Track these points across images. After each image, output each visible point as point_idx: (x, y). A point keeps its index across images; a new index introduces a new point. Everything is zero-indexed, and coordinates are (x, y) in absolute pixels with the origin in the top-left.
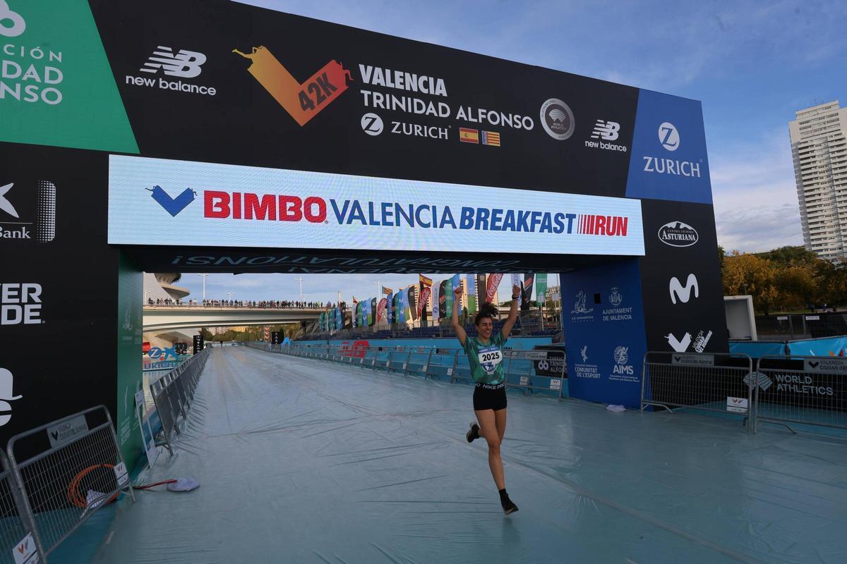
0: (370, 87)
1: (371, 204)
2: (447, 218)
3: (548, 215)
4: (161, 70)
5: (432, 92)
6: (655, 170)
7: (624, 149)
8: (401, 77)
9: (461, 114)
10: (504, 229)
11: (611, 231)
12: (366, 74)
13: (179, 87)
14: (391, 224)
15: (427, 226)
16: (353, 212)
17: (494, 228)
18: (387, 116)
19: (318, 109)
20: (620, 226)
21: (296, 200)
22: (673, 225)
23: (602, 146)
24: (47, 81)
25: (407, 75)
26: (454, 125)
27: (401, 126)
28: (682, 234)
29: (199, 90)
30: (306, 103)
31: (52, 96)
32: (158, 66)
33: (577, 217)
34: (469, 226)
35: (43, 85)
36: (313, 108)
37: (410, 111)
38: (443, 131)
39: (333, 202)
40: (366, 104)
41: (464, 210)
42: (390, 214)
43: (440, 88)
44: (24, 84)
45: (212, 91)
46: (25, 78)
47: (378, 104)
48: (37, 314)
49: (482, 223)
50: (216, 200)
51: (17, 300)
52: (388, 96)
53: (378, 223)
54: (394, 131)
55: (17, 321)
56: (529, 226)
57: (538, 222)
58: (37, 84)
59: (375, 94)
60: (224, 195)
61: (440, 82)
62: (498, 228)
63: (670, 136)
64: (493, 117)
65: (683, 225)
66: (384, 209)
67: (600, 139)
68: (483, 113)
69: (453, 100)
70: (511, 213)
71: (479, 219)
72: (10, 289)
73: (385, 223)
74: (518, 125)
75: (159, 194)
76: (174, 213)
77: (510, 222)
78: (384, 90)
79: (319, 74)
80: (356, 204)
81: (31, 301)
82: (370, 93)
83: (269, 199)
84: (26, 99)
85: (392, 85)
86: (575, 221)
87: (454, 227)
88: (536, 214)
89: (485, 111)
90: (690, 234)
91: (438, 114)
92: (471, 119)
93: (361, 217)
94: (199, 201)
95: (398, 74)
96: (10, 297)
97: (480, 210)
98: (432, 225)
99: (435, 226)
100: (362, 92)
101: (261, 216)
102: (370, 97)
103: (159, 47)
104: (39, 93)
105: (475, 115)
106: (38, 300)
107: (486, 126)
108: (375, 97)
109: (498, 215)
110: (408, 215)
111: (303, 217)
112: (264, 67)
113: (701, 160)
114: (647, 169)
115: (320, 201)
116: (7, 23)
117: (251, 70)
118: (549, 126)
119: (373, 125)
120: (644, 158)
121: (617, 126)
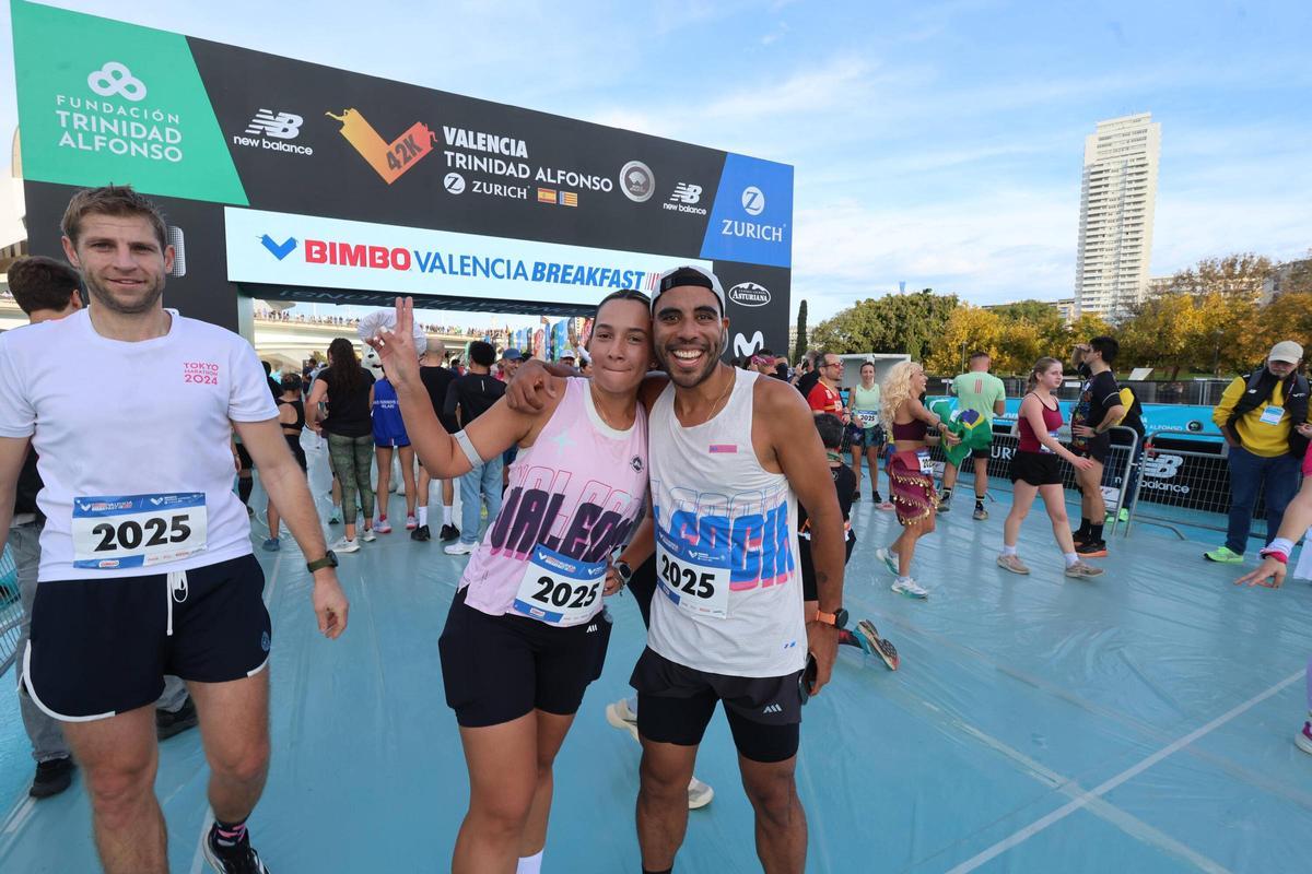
0: (454, 148)
1: (451, 256)
2: (520, 271)
3: (617, 272)
4: (263, 131)
5: (513, 154)
6: (734, 233)
7: (704, 212)
8: (483, 139)
9: (540, 175)
10: (574, 282)
12: (449, 135)
13: (280, 147)
14: (469, 274)
15: (502, 277)
16: (434, 262)
17: (563, 281)
18: (470, 176)
19: (405, 168)
21: (385, 251)
22: (745, 285)
23: (681, 209)
24: (168, 140)
25: (490, 137)
26: (533, 185)
27: (482, 186)
28: (753, 294)
29: (297, 150)
30: (394, 164)
31: (174, 154)
32: (261, 128)
33: (646, 275)
34: (541, 279)
35: (165, 145)
36: (399, 167)
37: (491, 171)
38: (522, 191)
39: (417, 253)
40: (449, 164)
41: (537, 264)
42: (469, 265)
43: (521, 150)
44: (150, 143)
45: (309, 151)
46: (150, 138)
47: (460, 164)
49: (553, 277)
50: (315, 248)
52: (470, 157)
53: (457, 273)
54: (475, 190)
56: (598, 282)
57: (607, 277)
58: (161, 144)
59: (458, 155)
60: (321, 244)
61: (522, 144)
62: (568, 282)
63: (754, 200)
64: (572, 179)
65: (756, 286)
66: (462, 261)
67: (679, 202)
68: (562, 175)
69: (534, 162)
70: (581, 269)
71: (550, 273)
73: (463, 273)
74: (596, 186)
75: (267, 241)
76: (280, 257)
77: (579, 276)
78: (466, 151)
79: (405, 136)
80: (437, 256)
82: (453, 154)
83: (361, 249)
84: (153, 156)
85: (474, 147)
86: (643, 279)
87: (527, 279)
88: (604, 271)
89: (564, 173)
90: (762, 295)
91: (518, 175)
92: (550, 180)
93: (442, 267)
94: (301, 248)
95: (481, 136)
97: (551, 265)
98: (505, 276)
99: (509, 277)
100: (446, 153)
101: (353, 263)
102: (453, 158)
103: (261, 110)
104: (162, 151)
105: (554, 176)
107: (564, 187)
108: (457, 159)
109: (569, 271)
110: (484, 267)
111: (390, 266)
112: (355, 128)
113: (785, 225)
114: (725, 232)
115: (405, 252)
116: (131, 88)
117: (343, 131)
118: (628, 188)
119: (455, 184)
120: (724, 221)
121: (699, 189)
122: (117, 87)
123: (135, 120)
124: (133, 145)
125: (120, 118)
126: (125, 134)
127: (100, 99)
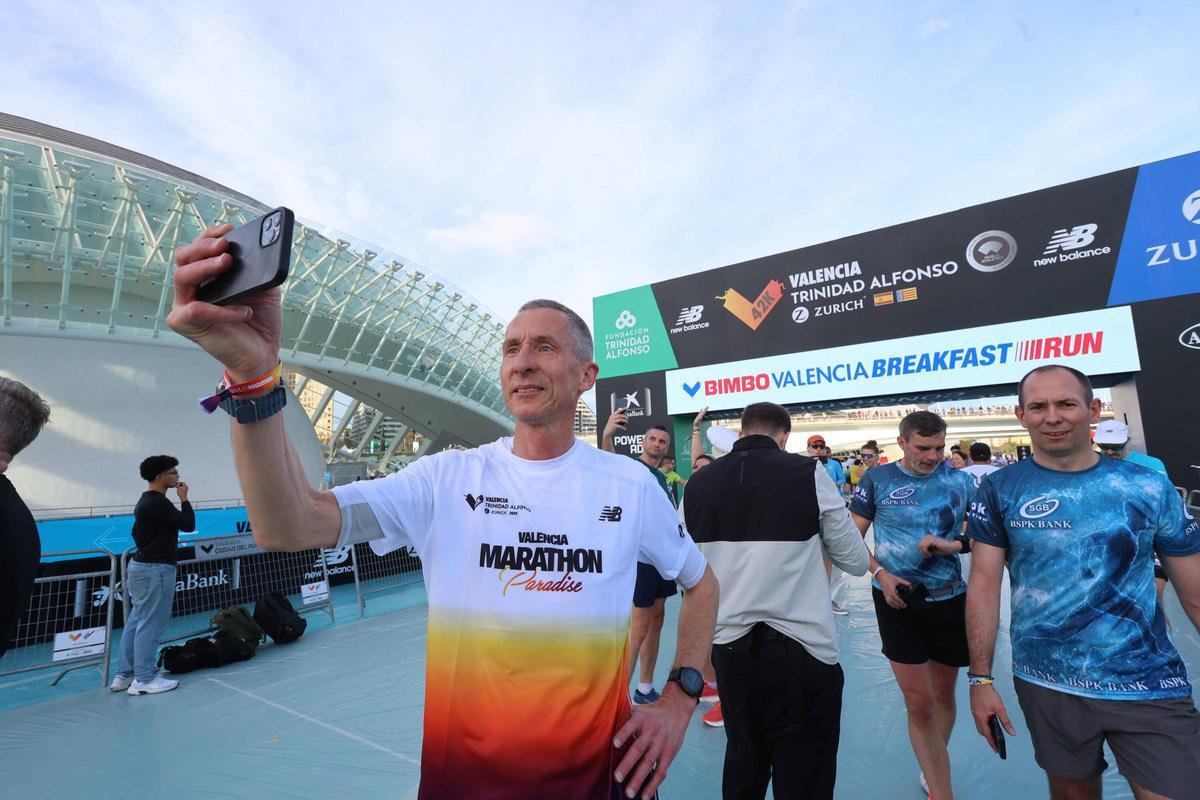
0: (799, 289)
1: (799, 372)
2: (861, 370)
3: (972, 351)
4: (684, 322)
5: (847, 275)
6: (1173, 259)
7: (1106, 250)
9: (875, 283)
10: (918, 370)
11: (1071, 350)
12: (794, 281)
13: (693, 327)
14: (814, 383)
15: (844, 379)
16: (786, 378)
17: (906, 371)
18: (810, 306)
19: (764, 316)
20: (1092, 343)
21: (751, 378)
23: (1064, 258)
24: (644, 342)
25: (826, 270)
26: (869, 294)
27: (822, 310)
29: (701, 326)
30: (756, 314)
31: (646, 349)
32: (683, 320)
33: (1015, 345)
34: (882, 374)
35: (643, 345)
36: (761, 316)
37: (829, 295)
39: (773, 375)
40: (796, 302)
41: (876, 362)
42: (813, 376)
43: (855, 268)
44: (637, 346)
45: (707, 325)
46: (637, 344)
49: (894, 370)
50: (710, 386)
52: (811, 291)
53: (804, 384)
54: (817, 315)
56: (948, 364)
57: (960, 358)
58: (641, 345)
59: (802, 293)
60: (714, 382)
61: (855, 264)
62: (912, 371)
64: (909, 276)
66: (808, 373)
67: (1060, 250)
68: (897, 276)
69: (866, 276)
70: (925, 356)
71: (891, 367)
72: (639, 438)
73: (809, 383)
74: (938, 273)
75: (686, 387)
76: (692, 396)
77: (924, 364)
79: (763, 293)
80: (789, 373)
83: (736, 380)
84: (638, 353)
85: (814, 282)
86: (1011, 352)
87: (867, 376)
88: (954, 353)
89: (899, 273)
92: (885, 285)
93: (792, 381)
94: (703, 388)
95: (818, 272)
96: (639, 441)
97: (891, 360)
98: (846, 378)
99: (849, 378)
101: (732, 391)
102: (798, 296)
103: (683, 310)
104: (642, 349)
105: (890, 279)
107: (901, 285)
109: (911, 361)
110: (827, 375)
111: (756, 387)
112: (733, 301)
114: (1153, 262)
115: (766, 376)
116: (630, 322)
117: (725, 306)
118: (980, 262)
119: (801, 315)
120: (1149, 250)
121: (1093, 227)
122: (626, 322)
123: (632, 337)
124: (631, 350)
125: (625, 337)
126: (628, 346)
127: (619, 331)
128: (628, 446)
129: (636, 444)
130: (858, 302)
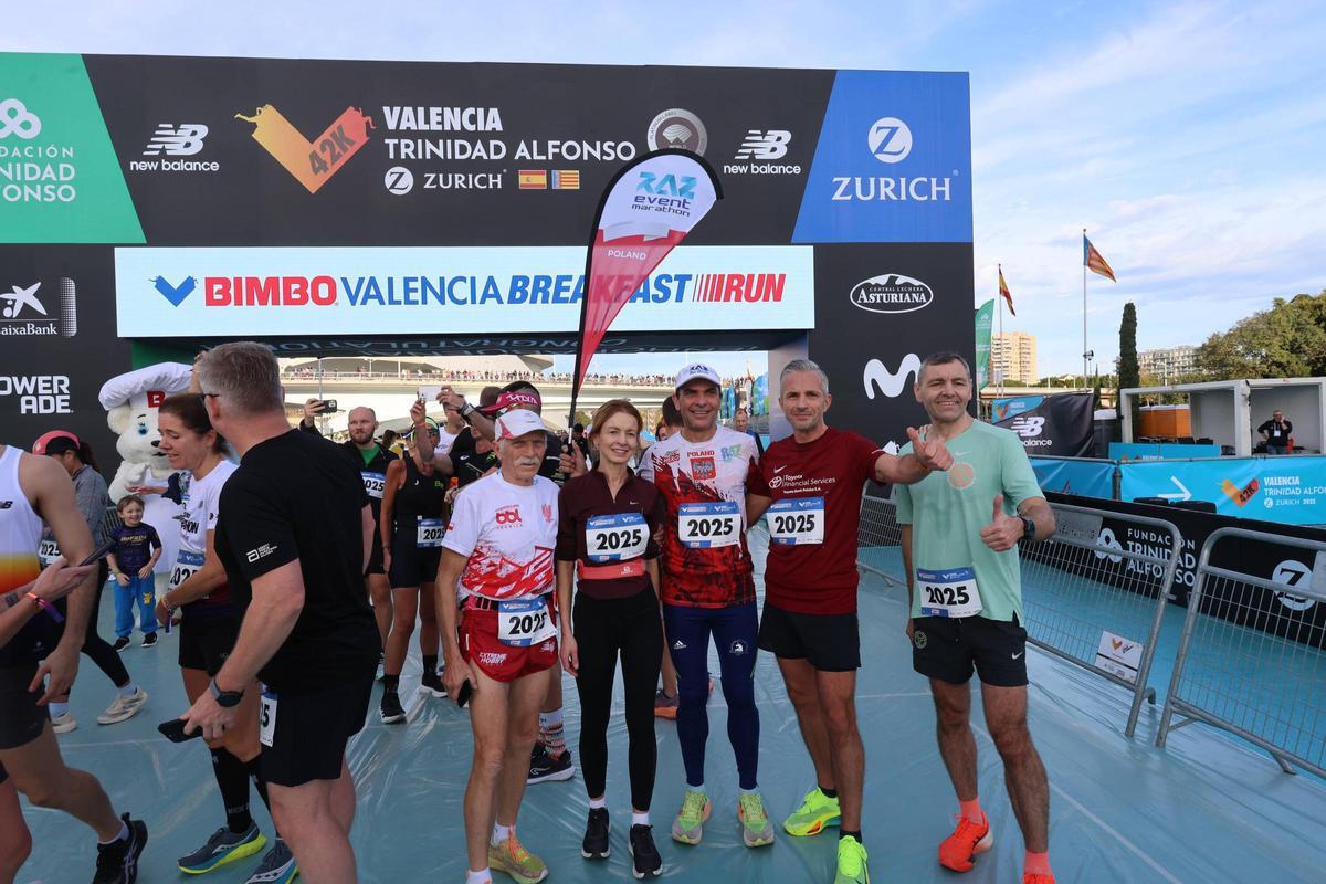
0: (398, 134)
1: (390, 281)
2: (491, 292)
4: (163, 151)
5: (481, 128)
6: (855, 197)
7: (797, 170)
8: (438, 114)
9: (522, 151)
11: (753, 294)
12: (391, 118)
13: (182, 165)
14: (416, 302)
15: (464, 302)
16: (368, 290)
17: (557, 300)
18: (418, 167)
19: (333, 170)
20: (772, 287)
21: (302, 281)
22: (883, 280)
23: (755, 170)
24: (62, 179)
25: (447, 110)
26: (511, 167)
27: (436, 179)
28: (898, 293)
29: (202, 167)
30: (317, 163)
31: (66, 193)
32: (160, 146)
33: (694, 278)
34: (522, 300)
35: (59, 183)
36: (326, 169)
37: (449, 157)
39: (344, 280)
40: (392, 156)
41: (515, 279)
42: (415, 290)
43: (493, 120)
44: (43, 184)
45: (215, 167)
46: (43, 179)
47: (406, 154)
48: (67, 404)
49: (540, 295)
50: (217, 287)
51: (50, 392)
52: (420, 142)
53: (399, 303)
54: (427, 186)
55: (51, 410)
57: (626, 288)
58: (53, 183)
59: (403, 142)
60: (224, 282)
61: (494, 112)
62: (565, 300)
63: (892, 138)
64: (571, 150)
65: (901, 280)
66: (406, 285)
67: (752, 159)
68: (554, 147)
69: (510, 136)
71: (536, 289)
72: (44, 382)
73: (408, 301)
74: (609, 155)
75: (161, 284)
76: (177, 303)
78: (413, 135)
79: (333, 128)
80: (373, 281)
81: (61, 393)
82: (396, 141)
83: (272, 282)
84: (45, 199)
85: (426, 127)
86: (689, 285)
87: (500, 301)
89: (558, 143)
90: (916, 292)
91: (489, 156)
92: (536, 157)
93: (378, 296)
94: (200, 289)
95: (434, 111)
96: (44, 388)
97: (538, 279)
98: (469, 300)
99: (473, 302)
100: (387, 141)
101: (263, 302)
102: (397, 147)
103: (161, 126)
104: (55, 191)
105: (543, 150)
106: (66, 391)
107: (560, 163)
108: (403, 146)
109: (565, 284)
110: (438, 291)
111: (310, 299)
112: (271, 130)
113: (956, 172)
114: (837, 197)
115: (330, 281)
116: (26, 125)
117: (255, 136)
119: (400, 182)
120: (836, 179)
121: (787, 136)
122: (12, 126)
123: (29, 160)
124: (27, 190)
125: (14, 161)
126: (19, 179)
128: (15, 398)
129: (36, 393)
130: (495, 178)
